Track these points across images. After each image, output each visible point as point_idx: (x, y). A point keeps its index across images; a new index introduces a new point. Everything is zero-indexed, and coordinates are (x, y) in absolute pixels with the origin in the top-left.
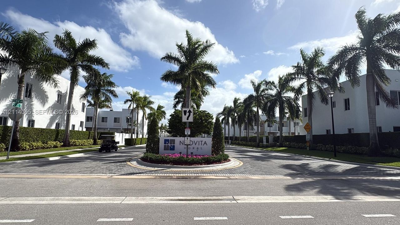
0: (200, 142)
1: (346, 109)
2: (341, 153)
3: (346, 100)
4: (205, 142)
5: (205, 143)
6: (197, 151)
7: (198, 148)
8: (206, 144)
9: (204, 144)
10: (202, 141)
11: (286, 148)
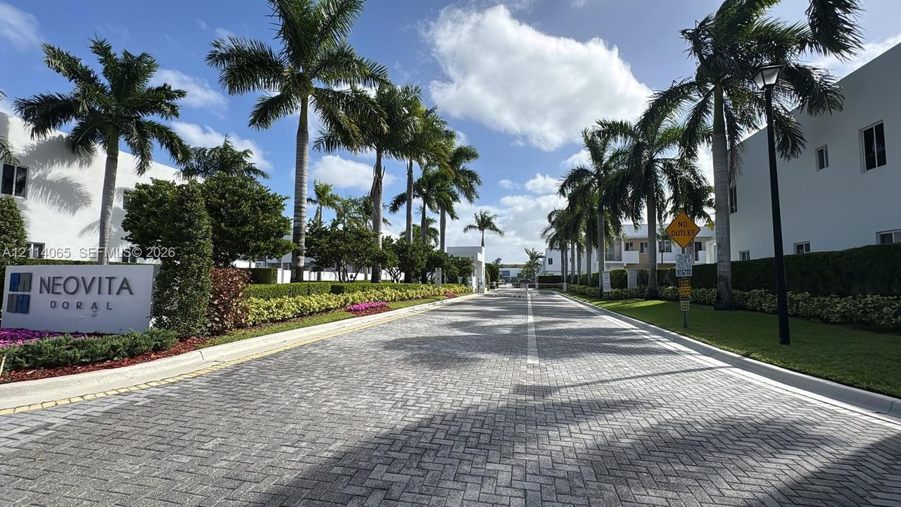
0: (106, 283)
1: (870, 165)
2: (834, 323)
3: (868, 134)
4: (125, 281)
5: (125, 285)
6: (94, 316)
7: (95, 306)
8: (129, 288)
9: (121, 288)
10: (110, 279)
11: (663, 302)
